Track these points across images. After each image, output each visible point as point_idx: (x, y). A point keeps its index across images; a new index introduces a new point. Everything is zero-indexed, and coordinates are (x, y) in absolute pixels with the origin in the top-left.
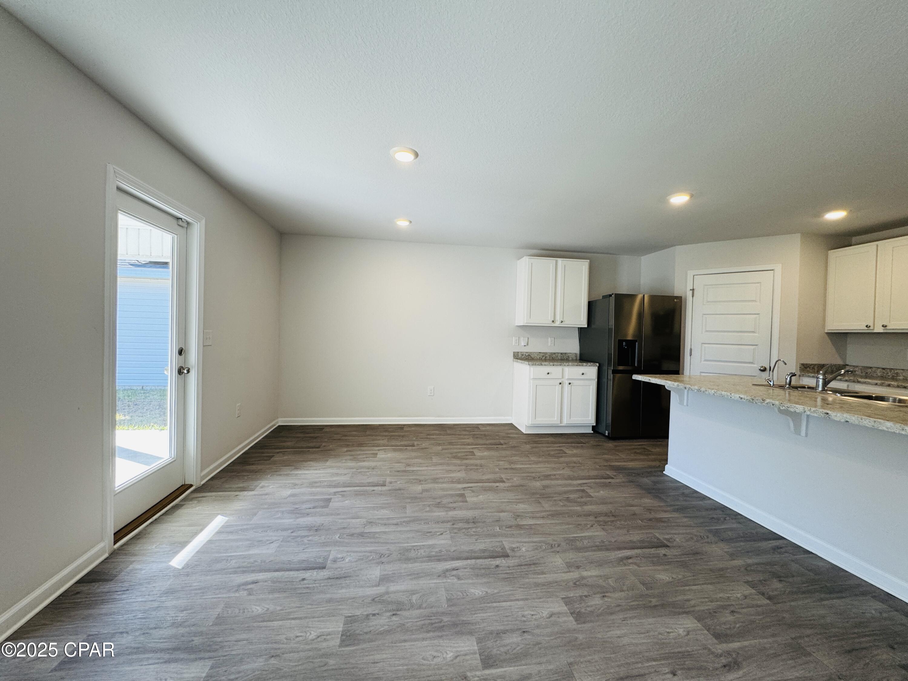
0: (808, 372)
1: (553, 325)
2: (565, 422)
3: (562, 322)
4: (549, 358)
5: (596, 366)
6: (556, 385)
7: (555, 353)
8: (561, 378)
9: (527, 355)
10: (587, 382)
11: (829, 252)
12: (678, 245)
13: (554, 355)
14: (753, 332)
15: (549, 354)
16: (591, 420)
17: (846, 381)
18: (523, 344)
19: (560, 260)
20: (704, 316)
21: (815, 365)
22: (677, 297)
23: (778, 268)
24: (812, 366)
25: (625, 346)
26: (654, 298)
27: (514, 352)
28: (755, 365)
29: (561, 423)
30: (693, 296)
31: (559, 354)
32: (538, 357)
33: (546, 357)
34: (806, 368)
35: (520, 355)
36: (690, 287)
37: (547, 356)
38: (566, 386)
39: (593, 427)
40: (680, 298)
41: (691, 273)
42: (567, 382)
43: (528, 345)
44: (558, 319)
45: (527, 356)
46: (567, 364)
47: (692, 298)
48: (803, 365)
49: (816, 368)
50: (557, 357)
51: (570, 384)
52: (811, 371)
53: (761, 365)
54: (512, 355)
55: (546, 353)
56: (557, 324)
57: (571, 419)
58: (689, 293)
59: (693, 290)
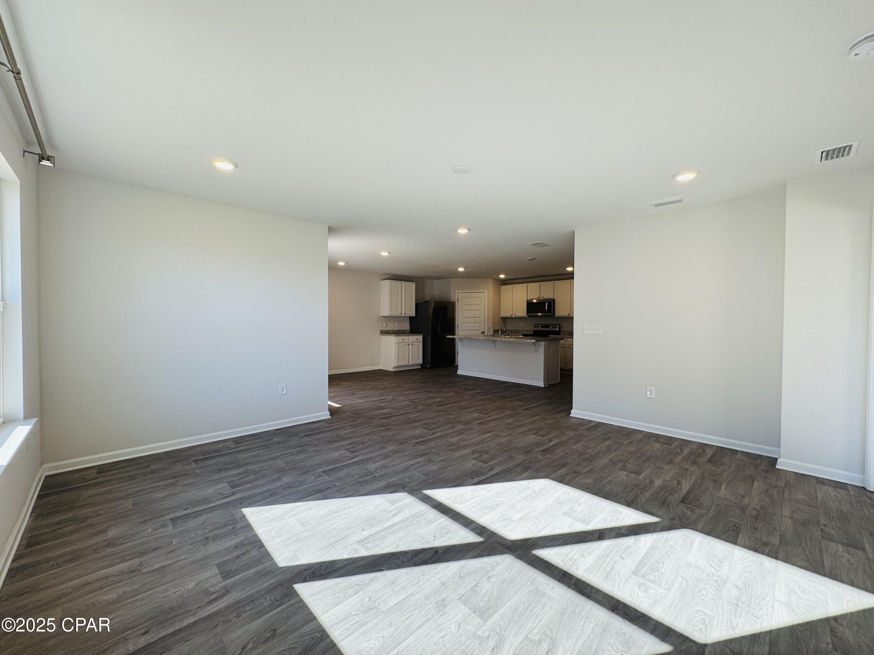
1: (401, 315)
3: (405, 314)
4: (397, 333)
5: (422, 335)
6: (406, 345)
8: (408, 341)
9: (387, 331)
10: (419, 343)
11: (501, 288)
12: (451, 278)
13: (399, 331)
14: (479, 317)
15: (397, 331)
16: (421, 361)
18: (384, 326)
19: (403, 282)
20: (463, 311)
22: (452, 302)
23: (486, 292)
26: (436, 302)
27: (380, 330)
28: (480, 331)
31: (401, 331)
32: (392, 333)
33: (395, 332)
35: (384, 331)
36: (457, 298)
38: (410, 346)
39: (421, 365)
40: (453, 303)
41: (457, 291)
42: (411, 344)
43: (388, 326)
44: (403, 312)
46: (410, 335)
53: (482, 331)
54: (379, 332)
55: (395, 330)
56: (403, 315)
57: (413, 362)
58: (457, 300)
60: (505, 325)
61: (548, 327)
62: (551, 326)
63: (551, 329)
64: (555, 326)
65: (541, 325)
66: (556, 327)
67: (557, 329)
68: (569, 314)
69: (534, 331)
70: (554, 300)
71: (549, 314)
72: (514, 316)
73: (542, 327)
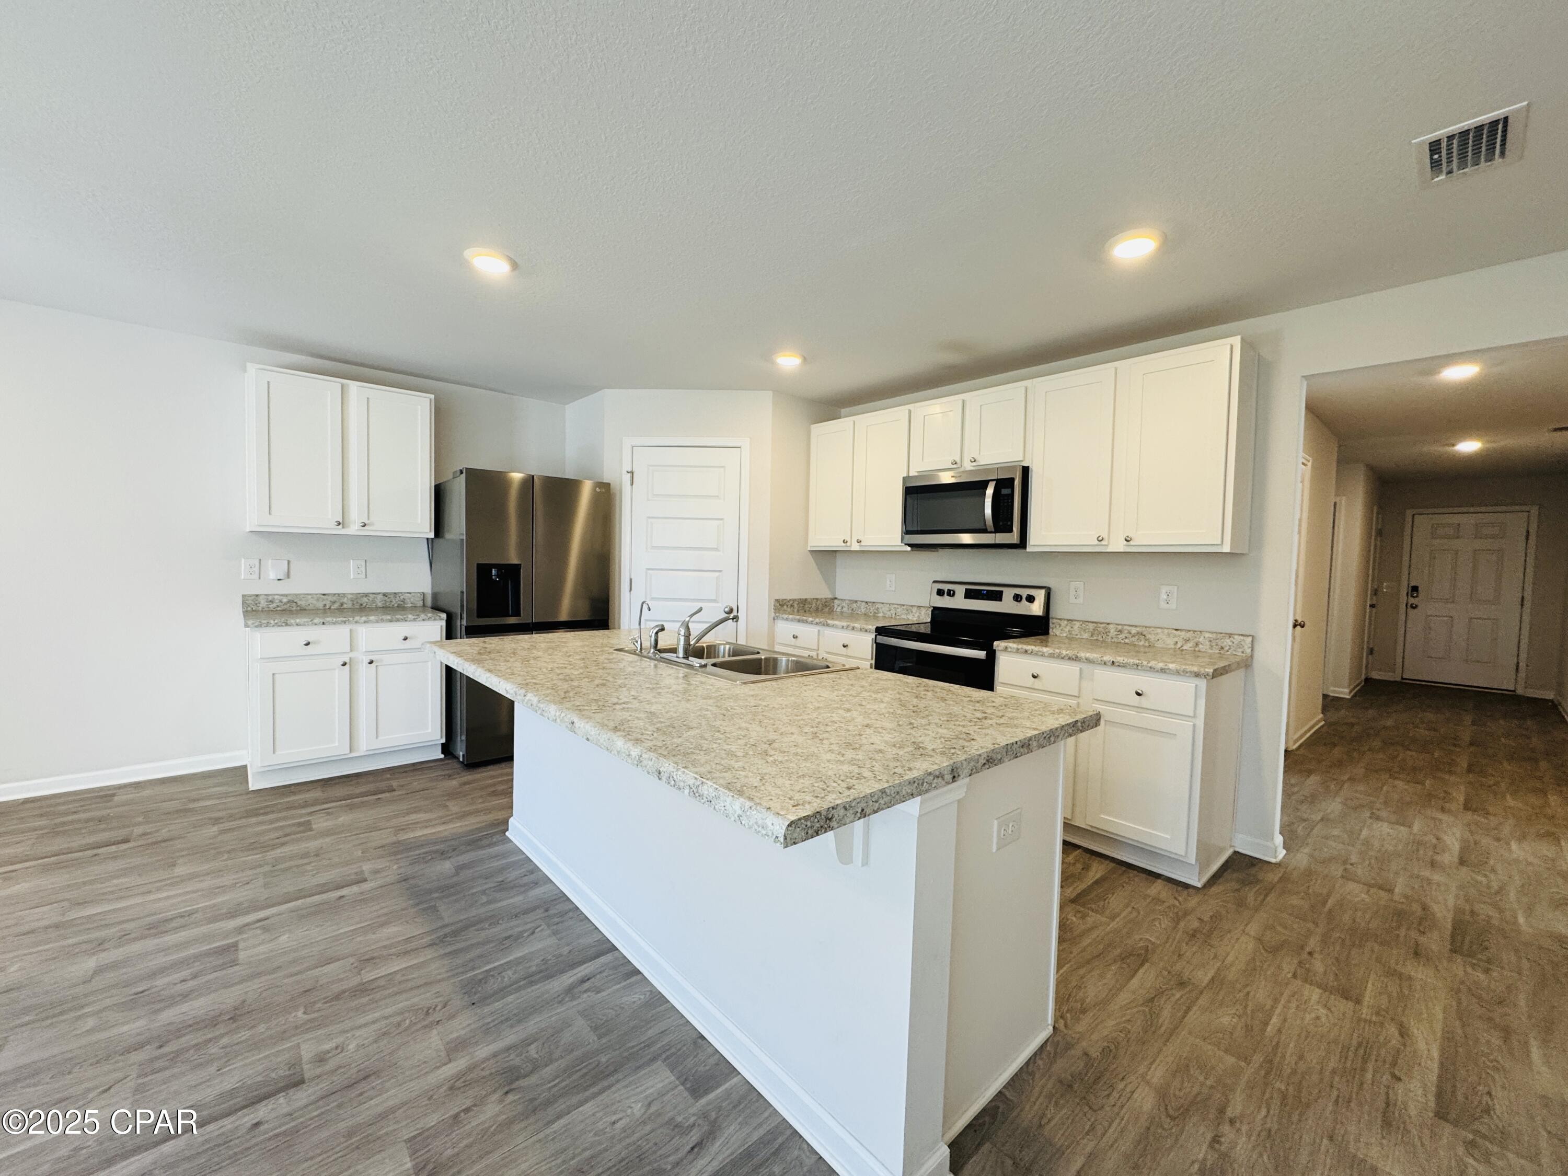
0: (785, 612)
1: (342, 531)
2: (363, 747)
3: (365, 525)
4: (350, 606)
5: (441, 619)
6: (335, 669)
7: (366, 595)
8: (348, 649)
9: (285, 600)
11: (813, 426)
12: (609, 387)
13: (365, 599)
14: (716, 549)
15: (350, 596)
17: (817, 624)
18: (272, 575)
19: (353, 386)
20: (650, 520)
21: (794, 600)
22: (602, 484)
23: (746, 444)
24: (791, 602)
25: (497, 576)
27: (244, 596)
28: (719, 605)
29: (351, 751)
30: (632, 484)
31: (380, 596)
32: (320, 605)
33: (342, 604)
34: (782, 606)
35: (263, 603)
36: (627, 467)
37: (345, 600)
38: (362, 668)
39: (439, 747)
40: (607, 486)
41: (627, 443)
42: (365, 661)
43: (288, 576)
44: (356, 517)
45: (285, 604)
46: (364, 619)
47: (629, 487)
48: (777, 601)
49: (796, 606)
50: (374, 601)
51: (371, 662)
52: (789, 610)
53: (725, 606)
54: (239, 602)
55: (341, 595)
56: (353, 529)
57: (380, 738)
58: (626, 479)
59: (632, 473)
60: (829, 578)
61: (997, 596)
62: (1008, 594)
63: (1007, 606)
64: (1024, 593)
65: (963, 588)
66: (1031, 599)
67: (1037, 609)
68: (1100, 540)
69: (936, 611)
70: (1026, 471)
71: (1001, 538)
72: (855, 547)
73: (970, 594)
